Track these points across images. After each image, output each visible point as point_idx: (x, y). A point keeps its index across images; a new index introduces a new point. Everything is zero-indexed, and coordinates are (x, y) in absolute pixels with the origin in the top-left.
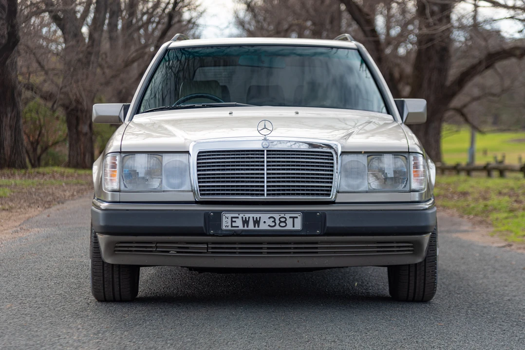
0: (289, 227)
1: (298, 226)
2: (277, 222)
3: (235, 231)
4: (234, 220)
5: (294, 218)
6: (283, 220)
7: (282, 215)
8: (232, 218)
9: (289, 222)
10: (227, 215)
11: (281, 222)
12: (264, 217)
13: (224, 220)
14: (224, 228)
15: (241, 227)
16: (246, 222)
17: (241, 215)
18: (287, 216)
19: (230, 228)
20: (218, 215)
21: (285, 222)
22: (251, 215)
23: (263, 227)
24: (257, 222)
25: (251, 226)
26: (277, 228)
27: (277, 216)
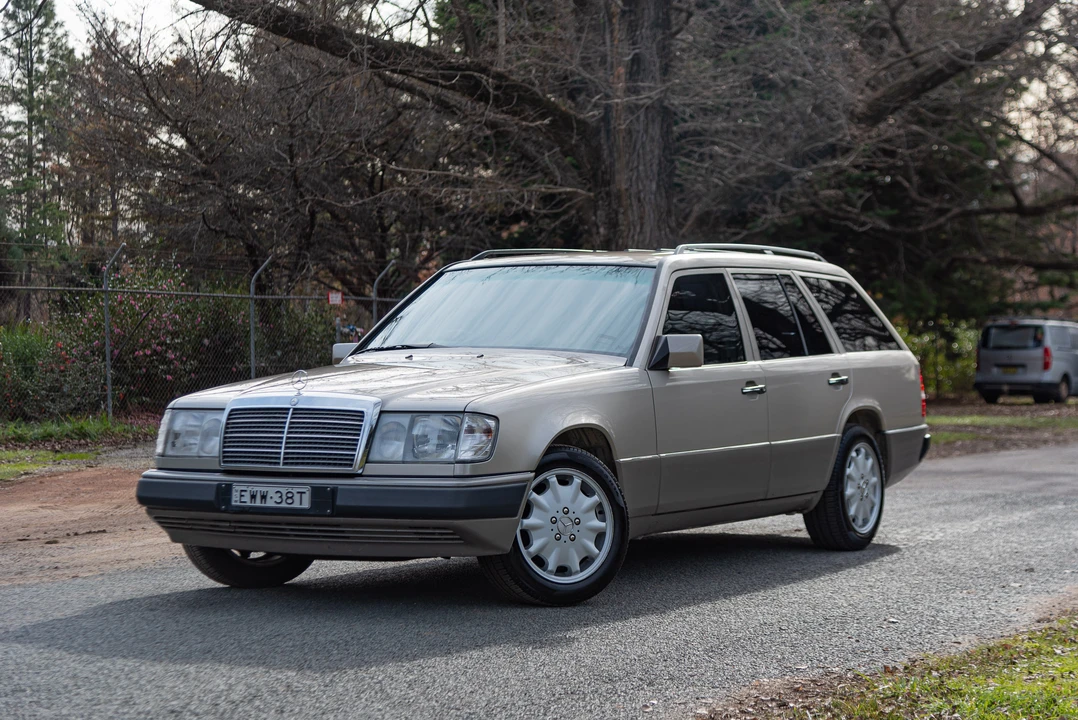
0: (296, 505)
1: (306, 504)
2: (284, 497)
3: (243, 507)
4: (243, 493)
5: (301, 493)
6: (290, 495)
7: (290, 490)
8: (242, 491)
9: (297, 497)
10: (237, 488)
11: (288, 498)
12: (271, 491)
13: (234, 493)
14: (233, 503)
15: (249, 504)
16: (253, 497)
17: (250, 489)
18: (295, 491)
19: (238, 504)
20: (229, 487)
21: (291, 498)
22: (258, 489)
23: (270, 503)
24: (264, 497)
25: (258, 503)
26: (284, 505)
27: (284, 491)
